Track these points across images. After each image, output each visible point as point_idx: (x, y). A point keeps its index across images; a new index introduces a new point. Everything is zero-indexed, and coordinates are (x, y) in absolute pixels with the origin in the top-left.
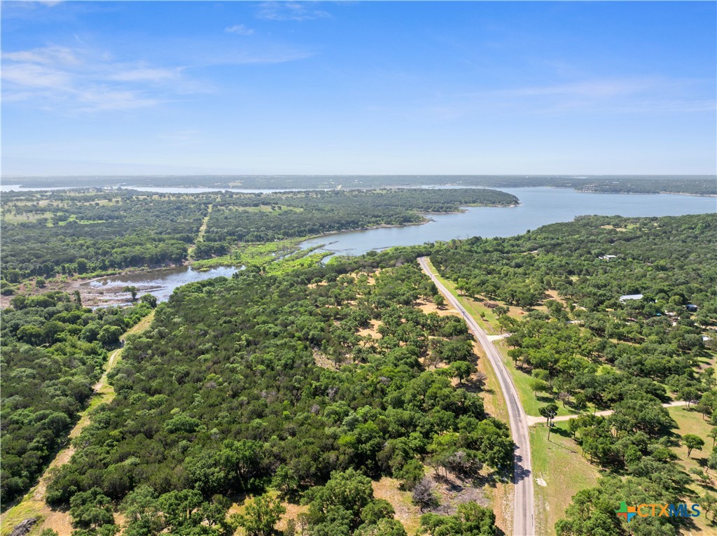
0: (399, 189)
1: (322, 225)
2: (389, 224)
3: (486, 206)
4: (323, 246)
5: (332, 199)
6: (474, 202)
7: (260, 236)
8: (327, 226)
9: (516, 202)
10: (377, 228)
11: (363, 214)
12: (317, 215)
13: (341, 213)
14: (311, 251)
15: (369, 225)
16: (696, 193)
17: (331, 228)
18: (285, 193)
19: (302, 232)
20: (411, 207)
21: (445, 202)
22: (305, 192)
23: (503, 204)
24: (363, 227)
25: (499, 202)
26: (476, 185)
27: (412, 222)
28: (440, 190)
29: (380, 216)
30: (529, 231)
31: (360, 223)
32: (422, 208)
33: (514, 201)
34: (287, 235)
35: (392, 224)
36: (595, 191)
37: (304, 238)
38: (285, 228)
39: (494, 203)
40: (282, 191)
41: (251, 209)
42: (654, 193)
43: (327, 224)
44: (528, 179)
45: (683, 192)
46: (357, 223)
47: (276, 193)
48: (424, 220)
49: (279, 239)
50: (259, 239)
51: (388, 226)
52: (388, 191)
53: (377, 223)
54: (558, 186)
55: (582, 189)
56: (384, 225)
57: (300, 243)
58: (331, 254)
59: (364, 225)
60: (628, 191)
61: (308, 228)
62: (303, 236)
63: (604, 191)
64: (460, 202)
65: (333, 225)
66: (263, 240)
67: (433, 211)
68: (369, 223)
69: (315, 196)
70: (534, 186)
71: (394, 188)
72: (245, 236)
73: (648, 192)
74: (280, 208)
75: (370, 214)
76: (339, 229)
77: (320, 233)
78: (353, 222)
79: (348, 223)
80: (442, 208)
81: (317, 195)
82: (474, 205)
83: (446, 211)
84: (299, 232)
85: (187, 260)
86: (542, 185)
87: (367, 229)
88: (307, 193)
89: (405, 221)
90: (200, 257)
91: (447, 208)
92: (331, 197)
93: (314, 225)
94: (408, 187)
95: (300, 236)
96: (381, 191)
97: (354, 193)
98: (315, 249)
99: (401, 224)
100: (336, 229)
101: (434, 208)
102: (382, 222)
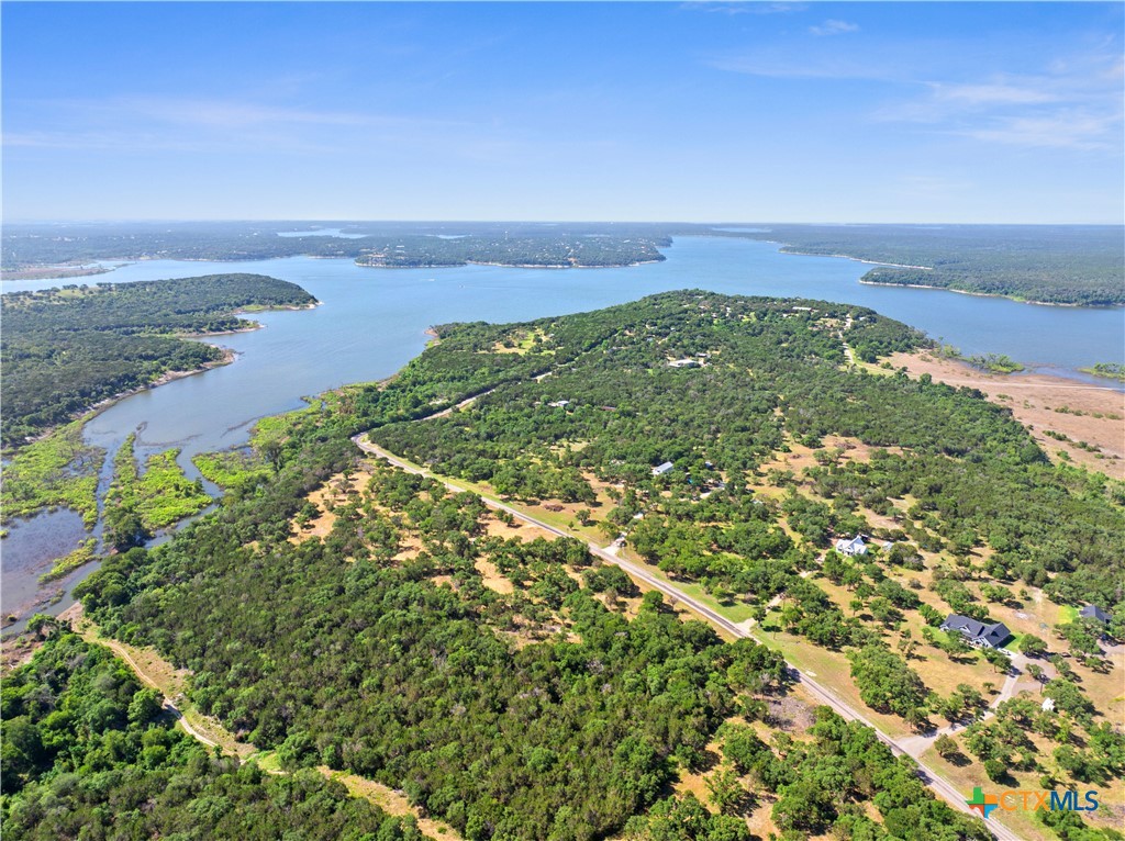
1: (84, 393)
6: (249, 303)
8: (94, 393)
15: (152, 377)
17: (99, 396)
23: (297, 303)
24: (146, 384)
25: (290, 301)
27: (210, 360)
31: (137, 378)
32: (190, 326)
33: (307, 299)
34: (41, 423)
35: (186, 370)
39: (281, 303)
42: (462, 264)
46: (134, 378)
49: (31, 434)
51: (181, 373)
55: (368, 260)
56: (171, 372)
59: (147, 379)
64: (230, 305)
65: (99, 388)
67: (211, 330)
68: (149, 373)
73: (454, 264)
76: (111, 394)
77: (85, 408)
78: (126, 376)
79: (120, 380)
80: (223, 323)
83: (231, 329)
86: (299, 254)
87: (154, 386)
89: (203, 361)
91: (231, 323)
99: (199, 368)
100: (108, 396)
101: (212, 324)
102: (163, 368)
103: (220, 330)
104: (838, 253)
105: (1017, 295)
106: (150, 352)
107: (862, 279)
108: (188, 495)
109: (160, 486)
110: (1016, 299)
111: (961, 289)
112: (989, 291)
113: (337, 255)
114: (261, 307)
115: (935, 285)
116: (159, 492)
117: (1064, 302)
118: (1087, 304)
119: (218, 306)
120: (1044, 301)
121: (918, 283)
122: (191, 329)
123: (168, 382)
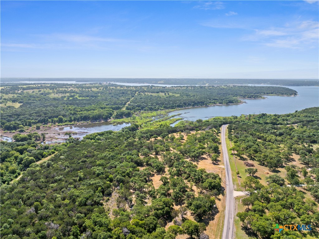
0: (233, 86)
1: (185, 104)
2: (220, 104)
3: (278, 95)
4: (181, 114)
5: (198, 90)
6: (272, 93)
7: (152, 108)
10: (214, 106)
11: (208, 98)
12: (185, 98)
13: (197, 98)
14: (173, 117)
15: (210, 104)
17: (189, 105)
18: (177, 87)
19: (173, 106)
20: (236, 95)
21: (256, 93)
22: (186, 86)
23: (287, 95)
24: (206, 105)
26: (277, 84)
27: (234, 103)
28: (255, 87)
29: (217, 100)
30: (296, 111)
31: (205, 103)
32: (242, 96)
33: (295, 93)
34: (166, 108)
35: (223, 104)
37: (174, 110)
38: (166, 104)
39: (283, 94)
40: (176, 86)
41: (154, 94)
43: (188, 103)
44: (307, 82)
46: (203, 103)
47: (172, 87)
48: (241, 102)
49: (161, 109)
50: (151, 109)
52: (228, 86)
53: (214, 103)
56: (218, 104)
57: (170, 112)
58: (182, 119)
59: (207, 104)
61: (177, 104)
62: (174, 109)
64: (265, 93)
65: (190, 103)
66: (153, 110)
67: (248, 97)
68: (210, 103)
69: (190, 88)
70: (309, 85)
71: (231, 85)
72: (145, 107)
74: (169, 94)
75: (212, 98)
77: (183, 107)
79: (199, 103)
80: (253, 96)
81: (192, 88)
82: (272, 95)
83: (254, 98)
84: (172, 107)
85: (110, 119)
86: (313, 85)
87: (208, 106)
88: (187, 87)
89: (230, 102)
90: (117, 117)
91: (255, 96)
92: (198, 89)
93: (181, 103)
94: (240, 85)
95: (172, 109)
96: (224, 87)
97: (210, 87)
98: (175, 116)
100: (192, 106)
101: (249, 96)
103: (251, 98)
114: (275, 95)
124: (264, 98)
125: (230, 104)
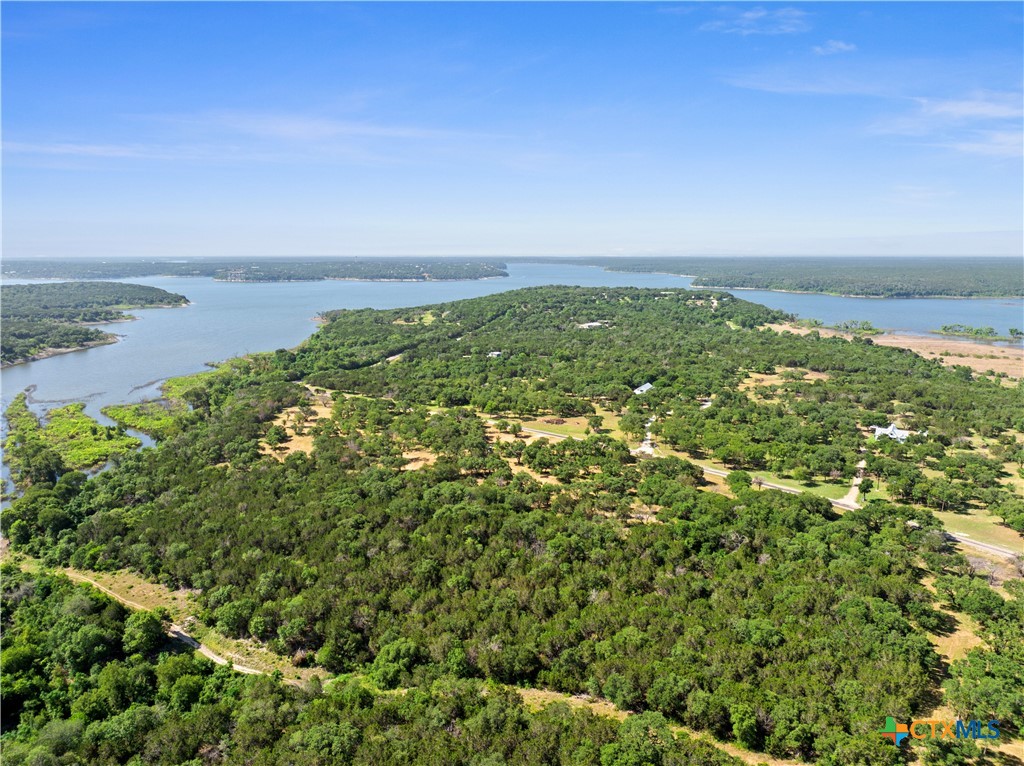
2: (59, 346)
6: (119, 302)
9: (187, 301)
15: (31, 351)
16: (366, 278)
23: (169, 303)
24: (25, 357)
25: (161, 301)
27: (92, 340)
29: (29, 335)
32: (61, 316)
33: (178, 300)
36: (247, 279)
39: (152, 302)
42: (320, 279)
45: (349, 277)
46: (11, 350)
51: (62, 350)
54: (181, 275)
55: (226, 277)
56: (51, 349)
59: (25, 352)
60: (289, 278)
63: (259, 279)
64: (98, 303)
70: (144, 275)
73: (313, 279)
80: (98, 314)
83: (106, 319)
86: (153, 274)
91: (107, 314)
99: (82, 346)
101: (85, 315)
102: (42, 345)
103: (95, 321)
104: (657, 271)
105: (832, 292)
106: (24, 331)
107: (693, 284)
108: (110, 437)
109: (72, 432)
110: (833, 294)
111: (781, 288)
112: (807, 289)
113: (193, 275)
114: (131, 306)
115: (757, 286)
116: (72, 437)
117: (873, 294)
118: (892, 295)
119: (86, 303)
120: (857, 294)
121: (742, 286)
122: (63, 319)
123: (49, 356)
124: (133, 318)
125: (91, 343)
